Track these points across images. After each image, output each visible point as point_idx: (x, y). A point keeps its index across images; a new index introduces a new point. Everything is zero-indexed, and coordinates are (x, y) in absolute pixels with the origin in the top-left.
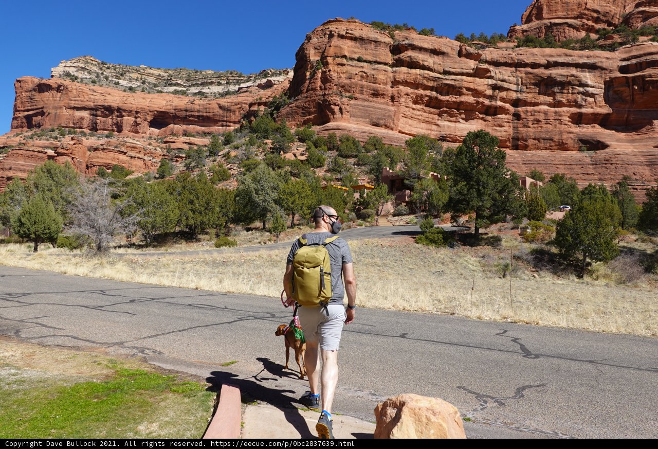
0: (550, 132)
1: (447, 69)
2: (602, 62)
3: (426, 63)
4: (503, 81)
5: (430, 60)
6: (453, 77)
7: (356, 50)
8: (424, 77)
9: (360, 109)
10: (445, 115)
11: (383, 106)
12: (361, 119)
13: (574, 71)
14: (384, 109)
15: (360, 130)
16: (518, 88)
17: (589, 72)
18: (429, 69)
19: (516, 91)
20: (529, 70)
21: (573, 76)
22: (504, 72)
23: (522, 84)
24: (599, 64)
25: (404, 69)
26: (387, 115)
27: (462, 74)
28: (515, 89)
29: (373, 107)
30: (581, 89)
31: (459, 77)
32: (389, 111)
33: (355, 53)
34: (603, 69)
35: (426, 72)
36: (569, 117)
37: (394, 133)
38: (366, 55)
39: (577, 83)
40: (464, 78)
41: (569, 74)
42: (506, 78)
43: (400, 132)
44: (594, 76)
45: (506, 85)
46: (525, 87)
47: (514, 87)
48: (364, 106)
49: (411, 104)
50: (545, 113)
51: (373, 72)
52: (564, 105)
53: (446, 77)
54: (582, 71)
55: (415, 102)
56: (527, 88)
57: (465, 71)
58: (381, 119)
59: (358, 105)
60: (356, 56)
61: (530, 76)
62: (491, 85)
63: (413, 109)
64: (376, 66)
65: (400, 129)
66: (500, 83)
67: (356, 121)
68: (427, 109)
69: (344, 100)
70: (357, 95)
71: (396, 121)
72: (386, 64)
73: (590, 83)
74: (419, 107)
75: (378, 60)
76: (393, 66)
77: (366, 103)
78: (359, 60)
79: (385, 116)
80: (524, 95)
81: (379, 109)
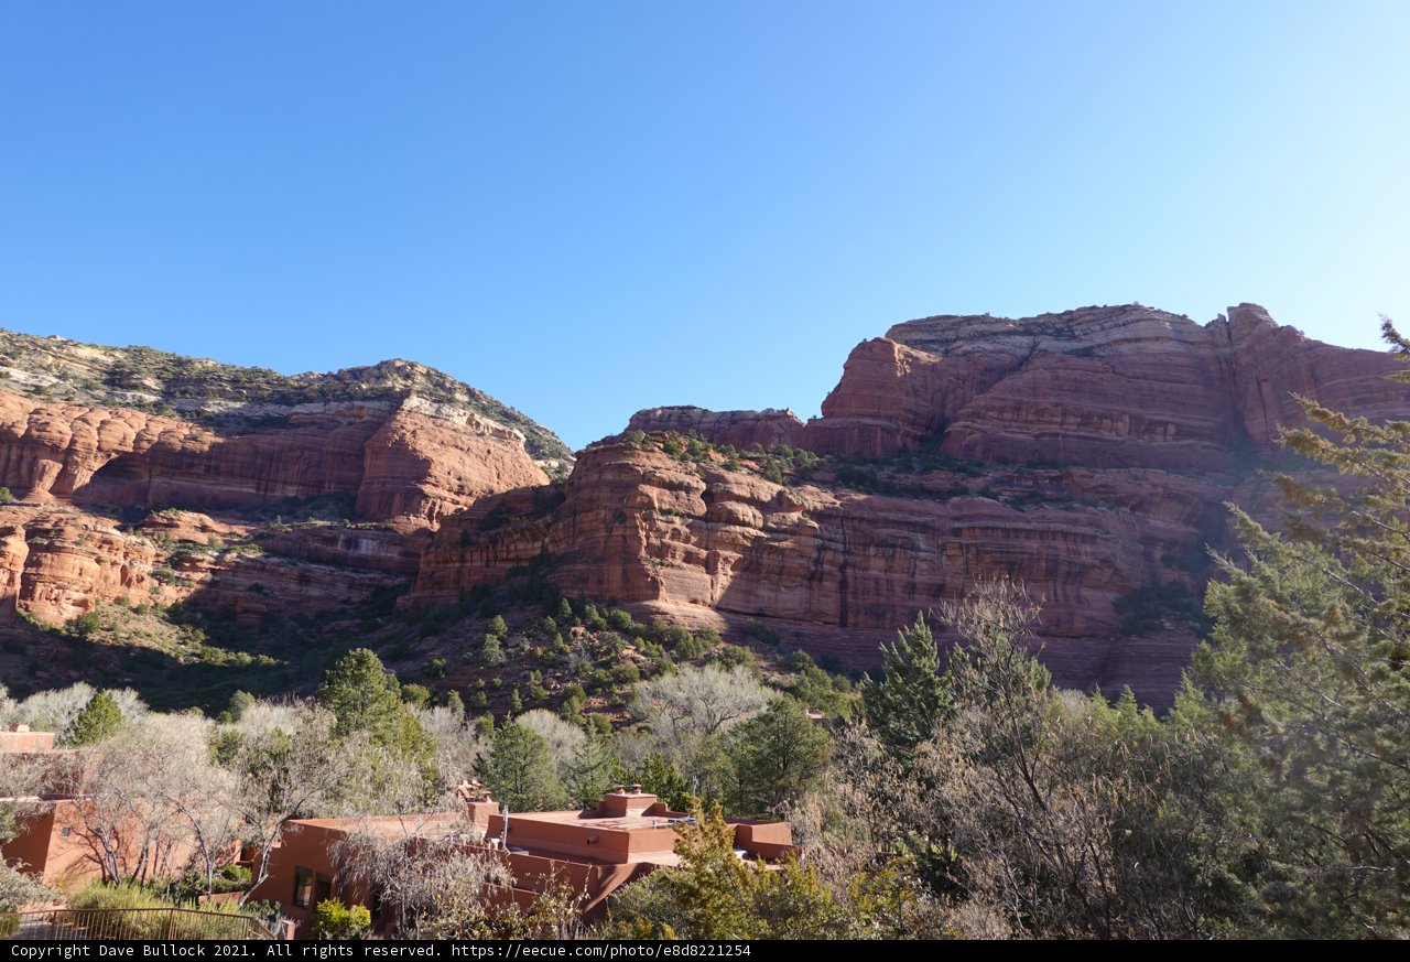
1: (769, 525)
2: (933, 521)
3: (747, 519)
4: (831, 540)
5: (750, 514)
6: (776, 535)
7: (666, 499)
8: (743, 535)
9: (676, 581)
10: (765, 582)
11: (699, 575)
12: (678, 595)
13: (906, 533)
14: (701, 580)
15: (684, 614)
16: (845, 547)
17: (922, 533)
18: (749, 525)
19: (844, 553)
20: (856, 523)
21: (905, 538)
22: (830, 528)
23: (850, 543)
24: (931, 524)
25: (722, 526)
26: (705, 587)
27: (785, 532)
28: (842, 549)
29: (689, 577)
30: (914, 554)
31: (782, 536)
32: (706, 581)
33: (666, 503)
34: (935, 529)
35: (747, 529)
36: (902, 587)
38: (676, 505)
39: (910, 546)
40: (789, 536)
41: (900, 534)
42: (833, 536)
43: (717, 608)
44: (926, 538)
45: (833, 545)
46: (852, 547)
47: (841, 547)
48: (680, 576)
49: (730, 572)
50: (877, 580)
51: (688, 530)
52: (897, 572)
53: (769, 536)
54: (914, 531)
55: (734, 567)
56: (855, 549)
57: (789, 528)
58: (698, 593)
59: (673, 575)
60: (667, 508)
61: (860, 534)
62: (817, 546)
63: (732, 576)
64: (691, 521)
66: (827, 543)
67: (677, 599)
68: (745, 576)
69: (657, 568)
70: (670, 561)
71: (713, 595)
72: (700, 519)
73: (922, 546)
75: (692, 513)
76: (707, 520)
77: (681, 572)
78: (669, 512)
79: (703, 589)
80: (852, 557)
81: (696, 579)
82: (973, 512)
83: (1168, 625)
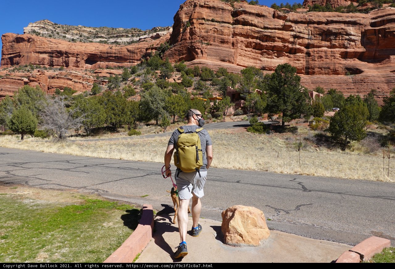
0: (328, 64)
1: (266, 26)
3: (253, 22)
4: (300, 32)
5: (256, 21)
6: (270, 31)
7: (210, 14)
8: (252, 31)
9: (213, 51)
10: (265, 54)
11: (227, 49)
12: (214, 57)
13: (343, 26)
14: (228, 51)
15: (214, 64)
16: (309, 37)
17: (352, 26)
18: (255, 26)
19: (308, 39)
20: (316, 25)
21: (342, 29)
22: (300, 27)
23: (312, 34)
24: (358, 22)
25: (240, 26)
26: (230, 54)
27: (275, 29)
29: (221, 50)
30: (347, 37)
31: (273, 31)
32: (231, 52)
33: (210, 16)
34: (360, 24)
35: (254, 28)
36: (340, 54)
37: (234, 66)
38: (216, 17)
39: (345, 33)
40: (277, 31)
41: (340, 28)
42: (302, 31)
43: (238, 65)
44: (355, 29)
45: (301, 35)
46: (313, 36)
47: (307, 36)
48: (216, 49)
49: (244, 48)
50: (325, 52)
51: (221, 28)
52: (337, 47)
53: (265, 31)
54: (348, 26)
55: (247, 47)
56: (314, 37)
57: (277, 27)
58: (226, 57)
59: (212, 49)
60: (210, 18)
61: (317, 29)
62: (292, 35)
63: (246, 51)
64: (223, 24)
65: (237, 63)
66: (298, 34)
67: (211, 58)
68: (254, 50)
69: (204, 45)
70: (212, 43)
71: (235, 58)
72: (229, 23)
73: (352, 33)
74: (249, 49)
75: (224, 21)
76: (233, 24)
77: (217, 48)
78: (213, 21)
79: (228, 55)
80: (313, 41)
81: (225, 51)
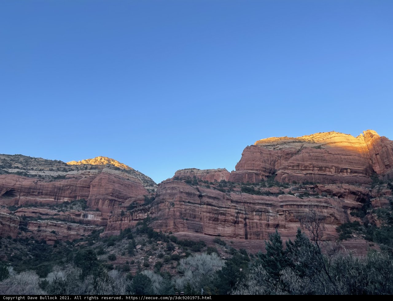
1: (220, 205)
2: (274, 203)
3: (213, 204)
5: (214, 202)
6: (223, 209)
7: (187, 198)
8: (213, 209)
9: (191, 225)
10: (220, 225)
11: (198, 223)
12: (192, 230)
13: (265, 207)
14: (199, 224)
15: (194, 236)
16: (245, 212)
17: (270, 207)
18: (215, 206)
19: (245, 214)
20: (249, 204)
21: (265, 209)
22: (240, 206)
24: (273, 204)
25: (205, 206)
26: (200, 227)
27: (226, 208)
28: (244, 213)
29: (195, 224)
30: (268, 214)
31: (225, 209)
32: (201, 225)
33: (187, 199)
34: (274, 206)
35: (213, 207)
36: (265, 225)
38: (191, 200)
39: (267, 212)
40: (227, 209)
42: (241, 209)
43: (205, 234)
44: (272, 209)
45: (242, 212)
46: (248, 212)
47: (244, 212)
48: (192, 223)
49: (208, 221)
50: (256, 223)
51: (194, 208)
52: (263, 220)
53: (220, 209)
54: (268, 207)
57: (227, 206)
58: (198, 229)
59: (190, 223)
60: (187, 201)
61: (250, 208)
62: (236, 212)
63: (209, 223)
64: (195, 205)
65: (205, 232)
66: (239, 211)
68: (214, 222)
69: (185, 221)
70: (189, 218)
71: (203, 229)
72: (198, 204)
73: (271, 211)
74: (211, 222)
75: (195, 202)
76: (200, 204)
77: (192, 222)
78: (189, 202)
80: (248, 216)
81: (197, 224)
82: (286, 200)
83: (355, 236)
